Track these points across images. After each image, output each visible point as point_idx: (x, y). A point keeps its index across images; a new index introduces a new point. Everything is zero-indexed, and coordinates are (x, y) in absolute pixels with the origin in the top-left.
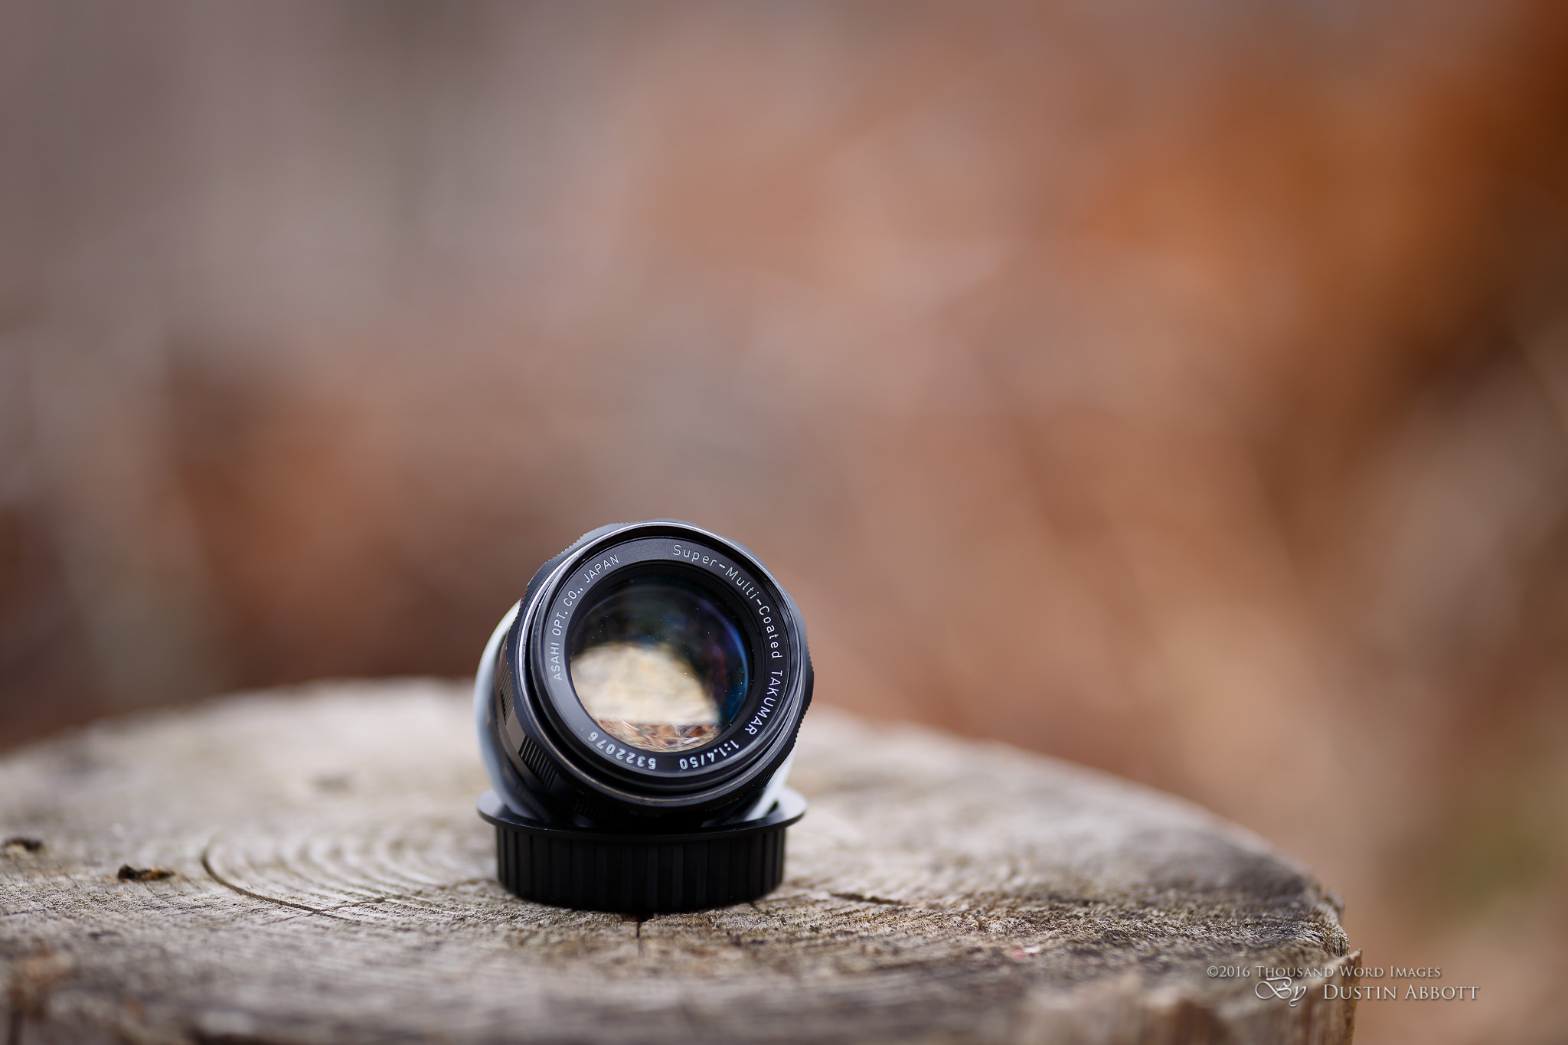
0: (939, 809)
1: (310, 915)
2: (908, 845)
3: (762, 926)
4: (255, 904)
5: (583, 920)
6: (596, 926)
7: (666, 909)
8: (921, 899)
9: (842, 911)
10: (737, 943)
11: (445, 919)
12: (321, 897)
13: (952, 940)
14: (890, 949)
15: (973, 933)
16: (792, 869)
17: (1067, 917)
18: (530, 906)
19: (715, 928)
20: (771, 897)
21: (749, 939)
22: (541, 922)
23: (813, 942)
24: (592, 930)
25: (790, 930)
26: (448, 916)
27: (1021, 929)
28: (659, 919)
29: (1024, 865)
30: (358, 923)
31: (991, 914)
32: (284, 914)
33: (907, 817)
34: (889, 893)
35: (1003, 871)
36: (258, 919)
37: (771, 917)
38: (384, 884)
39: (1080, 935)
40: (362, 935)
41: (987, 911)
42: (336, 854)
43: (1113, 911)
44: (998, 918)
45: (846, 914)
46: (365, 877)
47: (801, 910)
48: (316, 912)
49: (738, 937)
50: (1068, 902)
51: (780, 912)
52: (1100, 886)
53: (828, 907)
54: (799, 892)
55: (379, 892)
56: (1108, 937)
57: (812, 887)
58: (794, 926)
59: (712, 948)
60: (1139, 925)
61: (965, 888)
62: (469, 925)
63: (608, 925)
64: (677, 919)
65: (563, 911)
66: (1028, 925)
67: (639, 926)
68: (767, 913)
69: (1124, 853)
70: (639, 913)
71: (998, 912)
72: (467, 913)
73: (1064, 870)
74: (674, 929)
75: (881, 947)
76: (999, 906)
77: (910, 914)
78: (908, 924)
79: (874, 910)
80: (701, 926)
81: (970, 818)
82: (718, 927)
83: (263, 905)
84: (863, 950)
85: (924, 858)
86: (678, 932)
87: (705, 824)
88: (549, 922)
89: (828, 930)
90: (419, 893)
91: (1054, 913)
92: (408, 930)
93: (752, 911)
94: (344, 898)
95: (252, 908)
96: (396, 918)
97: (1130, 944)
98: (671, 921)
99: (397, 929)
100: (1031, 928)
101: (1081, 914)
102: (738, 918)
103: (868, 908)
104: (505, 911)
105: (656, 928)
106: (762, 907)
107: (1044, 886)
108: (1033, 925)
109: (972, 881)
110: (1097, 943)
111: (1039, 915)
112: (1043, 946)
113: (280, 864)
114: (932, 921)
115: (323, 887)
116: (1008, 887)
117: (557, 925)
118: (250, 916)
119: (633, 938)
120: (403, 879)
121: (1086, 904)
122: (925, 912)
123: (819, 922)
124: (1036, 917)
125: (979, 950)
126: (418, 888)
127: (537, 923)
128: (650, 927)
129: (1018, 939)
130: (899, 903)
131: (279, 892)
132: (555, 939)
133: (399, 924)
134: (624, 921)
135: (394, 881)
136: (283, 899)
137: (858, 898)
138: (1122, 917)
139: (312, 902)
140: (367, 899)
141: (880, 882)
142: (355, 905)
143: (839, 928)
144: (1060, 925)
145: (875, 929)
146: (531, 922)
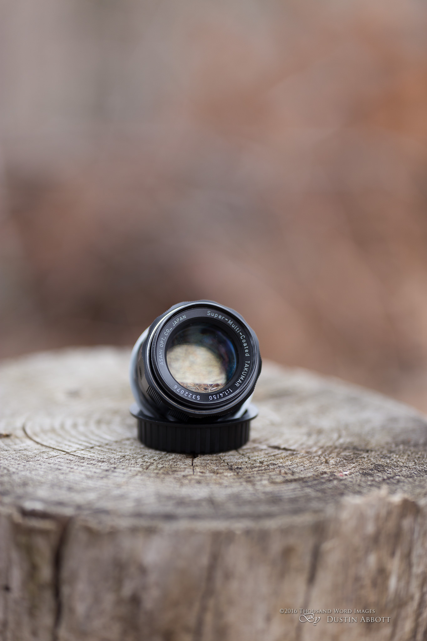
0: (311, 407)
1: (65, 454)
2: (298, 424)
3: (240, 461)
4: (44, 449)
5: (171, 457)
6: (176, 460)
7: (203, 453)
8: (303, 449)
9: (272, 454)
10: (231, 469)
11: (118, 457)
12: (70, 446)
13: (315, 468)
14: (291, 472)
15: (323, 464)
16: (253, 435)
17: (360, 458)
18: (150, 451)
19: (222, 461)
20: (245, 447)
21: (236, 467)
22: (155, 458)
23: (260, 469)
24: (174, 462)
25: (252, 463)
26: (118, 455)
27: (342, 463)
28: (200, 457)
29: (344, 433)
30: (84, 458)
31: (330, 456)
32: (55, 453)
33: (298, 410)
34: (290, 445)
35: (335, 436)
36: (45, 456)
37: (245, 456)
38: (93, 440)
39: (365, 466)
40: (85, 464)
41: (329, 454)
42: (75, 426)
43: (378, 455)
44: (333, 458)
45: (274, 456)
46: (86, 436)
47: (256, 454)
48: (67, 453)
49: (231, 466)
50: (361, 450)
51: (248, 454)
52: (373, 443)
53: (267, 452)
54: (255, 445)
55: (91, 444)
56: (376, 467)
57: (260, 443)
58: (253, 461)
59: (221, 471)
60: (388, 461)
61: (320, 444)
62: (127, 460)
63: (181, 460)
64: (207, 457)
65: (163, 453)
66: (345, 461)
67: (193, 460)
68: (243, 455)
69: (383, 428)
70: (193, 454)
71: (334, 455)
72: (126, 454)
73: (359, 435)
74: (206, 462)
75: (287, 471)
76: (334, 452)
77: (299, 456)
78: (298, 460)
79: (285, 454)
80: (217, 460)
81: (323, 411)
82: (224, 461)
83: (47, 450)
84: (280, 473)
85: (304, 430)
86: (208, 463)
87: (219, 420)
88: (158, 458)
89: (266, 463)
90: (107, 444)
91: (355, 455)
92: (103, 462)
93: (237, 454)
94: (78, 446)
95: (43, 451)
96: (98, 456)
97: (384, 471)
98: (205, 458)
99: (99, 461)
100: (346, 462)
101: (365, 456)
102: (231, 457)
103: (282, 453)
104: (141, 453)
105: (200, 461)
106: (241, 452)
107: (351, 443)
108: (347, 461)
109: (324, 441)
110: (372, 470)
111: (349, 457)
112: (350, 471)
113: (53, 430)
114: (307, 459)
115: (70, 441)
116: (337, 444)
117: (161, 460)
118: (42, 455)
119: (191, 466)
120: (101, 437)
121: (367, 451)
122: (305, 455)
123: (263, 459)
124: (348, 457)
125: (325, 473)
126: (106, 442)
127: (153, 459)
128: (197, 461)
129: (341, 467)
130: (294, 450)
131: (53, 444)
132: (160, 466)
133: (99, 459)
134: (187, 458)
135: (97, 438)
136: (54, 447)
137: (278, 448)
138: (382, 458)
139: (66, 448)
140: (87, 447)
141: (287, 441)
142: (83, 450)
143: (271, 462)
144: (357, 461)
145: (285, 463)
146: (151, 458)
